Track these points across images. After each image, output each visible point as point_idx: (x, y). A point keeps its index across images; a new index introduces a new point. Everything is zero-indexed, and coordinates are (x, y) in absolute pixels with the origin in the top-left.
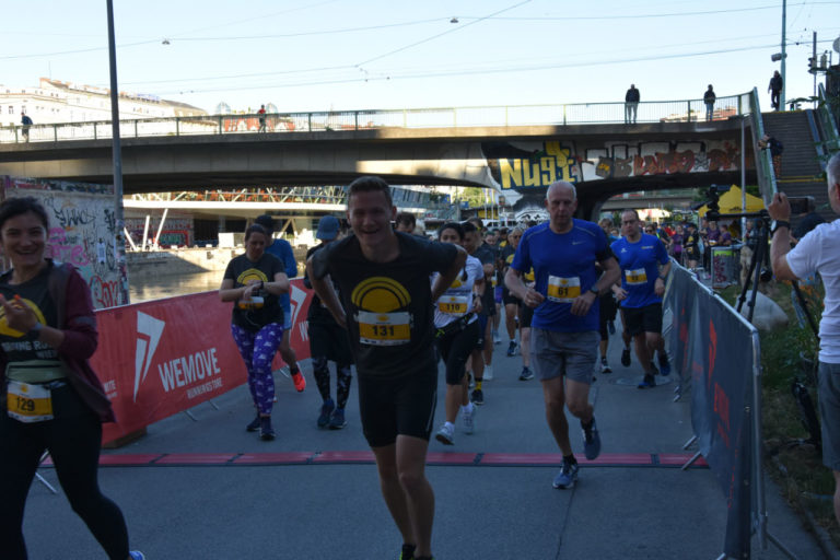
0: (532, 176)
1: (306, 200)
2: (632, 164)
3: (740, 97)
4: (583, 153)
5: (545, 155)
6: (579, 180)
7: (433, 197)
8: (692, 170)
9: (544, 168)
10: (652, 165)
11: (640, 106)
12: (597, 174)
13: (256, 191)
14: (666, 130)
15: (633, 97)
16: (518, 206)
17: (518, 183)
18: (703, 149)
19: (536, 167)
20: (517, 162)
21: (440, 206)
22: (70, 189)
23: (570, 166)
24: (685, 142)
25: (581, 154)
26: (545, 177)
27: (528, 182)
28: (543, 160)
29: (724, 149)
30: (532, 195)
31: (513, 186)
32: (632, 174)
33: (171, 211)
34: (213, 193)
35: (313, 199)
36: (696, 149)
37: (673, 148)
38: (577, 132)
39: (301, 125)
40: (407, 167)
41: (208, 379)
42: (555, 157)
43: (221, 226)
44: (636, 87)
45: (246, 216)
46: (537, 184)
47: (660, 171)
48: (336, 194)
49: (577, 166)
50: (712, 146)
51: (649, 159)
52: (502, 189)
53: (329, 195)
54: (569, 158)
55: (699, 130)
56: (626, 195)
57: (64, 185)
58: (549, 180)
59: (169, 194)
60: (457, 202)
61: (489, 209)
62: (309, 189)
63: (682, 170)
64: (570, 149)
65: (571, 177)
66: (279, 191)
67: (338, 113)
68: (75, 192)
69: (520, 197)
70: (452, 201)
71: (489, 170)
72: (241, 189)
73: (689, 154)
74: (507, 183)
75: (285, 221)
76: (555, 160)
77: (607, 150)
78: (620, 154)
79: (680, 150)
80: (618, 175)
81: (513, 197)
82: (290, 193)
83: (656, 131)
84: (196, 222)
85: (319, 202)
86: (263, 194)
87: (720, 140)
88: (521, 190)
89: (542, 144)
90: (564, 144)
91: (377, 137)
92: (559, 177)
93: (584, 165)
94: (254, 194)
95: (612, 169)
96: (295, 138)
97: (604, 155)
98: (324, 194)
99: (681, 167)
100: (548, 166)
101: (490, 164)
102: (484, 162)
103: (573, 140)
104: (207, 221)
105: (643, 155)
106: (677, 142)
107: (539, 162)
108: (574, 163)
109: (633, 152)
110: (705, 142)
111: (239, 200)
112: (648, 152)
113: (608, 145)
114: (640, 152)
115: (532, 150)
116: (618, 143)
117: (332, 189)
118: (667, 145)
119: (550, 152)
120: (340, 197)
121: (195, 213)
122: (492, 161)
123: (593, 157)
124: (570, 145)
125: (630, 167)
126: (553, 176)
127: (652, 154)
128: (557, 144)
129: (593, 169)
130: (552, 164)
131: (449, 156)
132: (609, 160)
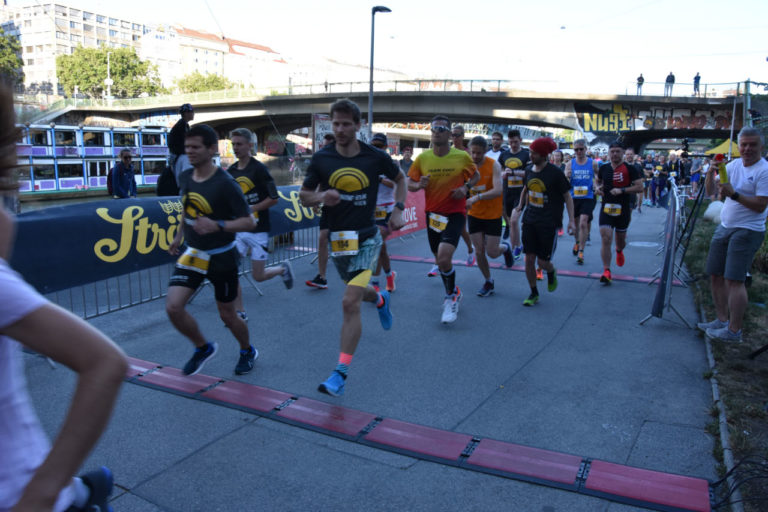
0: (603, 125)
2: (666, 122)
3: (739, 84)
4: (637, 113)
5: (612, 112)
6: (632, 129)
7: (543, 133)
8: (704, 128)
9: (611, 120)
10: (678, 123)
11: (674, 85)
12: (644, 125)
14: (689, 102)
15: (671, 80)
16: (593, 143)
17: (595, 129)
18: (712, 115)
19: (606, 120)
20: (595, 116)
23: (628, 120)
24: (701, 110)
25: (635, 113)
26: (611, 126)
27: (601, 129)
28: (611, 116)
29: (726, 116)
30: (601, 136)
31: (591, 130)
32: (666, 128)
34: (412, 124)
36: (708, 115)
37: (693, 113)
38: (634, 100)
39: (466, 88)
40: (525, 114)
41: (410, 222)
42: (619, 114)
43: (416, 144)
44: (673, 74)
46: (606, 130)
47: (684, 127)
48: (484, 128)
49: (632, 121)
50: (719, 113)
51: (678, 119)
52: (584, 131)
53: (479, 129)
54: (627, 115)
55: (710, 103)
56: (664, 141)
58: (614, 128)
59: (387, 124)
60: (558, 138)
63: (698, 127)
64: (628, 110)
65: (627, 127)
67: (488, 81)
69: (595, 137)
71: (577, 120)
73: (703, 117)
74: (587, 128)
76: (619, 116)
77: (652, 112)
78: (659, 115)
79: (698, 114)
80: (657, 127)
81: (591, 137)
83: (683, 101)
84: (401, 140)
87: (724, 110)
88: (596, 133)
89: (610, 106)
90: (624, 107)
91: (510, 96)
92: (620, 127)
93: (636, 120)
95: (654, 124)
96: (462, 95)
99: (697, 125)
100: (614, 119)
101: (578, 116)
102: (575, 114)
103: (631, 105)
104: (407, 141)
105: (674, 116)
106: (697, 110)
107: (608, 117)
108: (630, 119)
109: (668, 114)
110: (715, 110)
112: (678, 114)
113: (653, 109)
114: (672, 114)
115: (604, 109)
116: (659, 108)
117: (482, 125)
118: (690, 111)
119: (616, 111)
120: (486, 130)
121: (401, 136)
122: (580, 114)
123: (642, 115)
124: (628, 107)
125: (664, 125)
126: (616, 126)
127: (680, 116)
128: (620, 106)
129: (642, 122)
130: (616, 118)
131: (553, 110)
132: (652, 118)
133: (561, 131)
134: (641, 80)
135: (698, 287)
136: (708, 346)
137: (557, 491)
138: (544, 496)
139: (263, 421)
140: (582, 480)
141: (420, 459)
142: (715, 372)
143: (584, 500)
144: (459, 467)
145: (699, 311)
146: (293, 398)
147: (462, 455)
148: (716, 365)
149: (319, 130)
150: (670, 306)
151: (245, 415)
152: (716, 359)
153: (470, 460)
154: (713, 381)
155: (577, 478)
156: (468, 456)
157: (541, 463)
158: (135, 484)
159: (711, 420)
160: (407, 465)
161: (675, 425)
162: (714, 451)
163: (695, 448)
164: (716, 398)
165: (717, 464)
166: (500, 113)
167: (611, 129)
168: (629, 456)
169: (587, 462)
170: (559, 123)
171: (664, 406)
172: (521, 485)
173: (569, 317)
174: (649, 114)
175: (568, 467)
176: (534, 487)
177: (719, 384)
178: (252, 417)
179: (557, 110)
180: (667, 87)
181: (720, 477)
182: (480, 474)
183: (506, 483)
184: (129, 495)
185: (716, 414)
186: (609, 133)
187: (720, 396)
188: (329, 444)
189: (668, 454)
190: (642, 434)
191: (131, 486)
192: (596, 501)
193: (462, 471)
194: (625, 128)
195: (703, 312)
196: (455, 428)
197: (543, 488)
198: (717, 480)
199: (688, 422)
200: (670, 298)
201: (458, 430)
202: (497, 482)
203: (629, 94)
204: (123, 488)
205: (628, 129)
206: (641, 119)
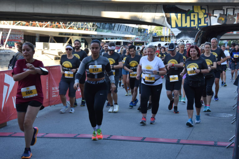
0: (186, 22)
1: (78, 28)
2: (236, 18)
4: (212, 12)
5: (193, 12)
6: (209, 25)
7: (140, 30)
9: (192, 18)
12: (218, 22)
13: (55, 23)
16: (178, 36)
17: (179, 25)
19: (188, 18)
20: (179, 15)
21: (142, 34)
23: (205, 18)
25: (211, 12)
26: (192, 23)
27: (184, 25)
28: (192, 14)
30: (185, 31)
31: (177, 26)
32: (235, 23)
33: (13, 30)
34: (34, 22)
35: (82, 28)
38: (209, 2)
40: (126, 15)
42: (198, 13)
43: (37, 39)
45: (50, 35)
46: (188, 26)
48: (93, 26)
49: (208, 18)
52: (172, 28)
53: (89, 27)
54: (205, 14)
56: (235, 33)
58: (194, 24)
59: (12, 22)
60: (151, 33)
61: (166, 37)
62: (80, 23)
64: (205, 9)
65: (205, 23)
66: (66, 24)
69: (179, 32)
70: (149, 33)
71: (166, 18)
72: (48, 22)
74: (174, 25)
75: (68, 38)
76: (198, 15)
77: (224, 10)
78: (230, 12)
80: (228, 23)
81: (177, 32)
82: (71, 25)
84: (25, 36)
85: (85, 30)
86: (58, 24)
88: (180, 28)
89: (192, 7)
90: (202, 7)
92: (199, 23)
93: (212, 18)
94: (53, 24)
95: (226, 20)
97: (222, 13)
98: (87, 26)
100: (194, 18)
101: (166, 16)
102: (164, 14)
104: (30, 36)
107: (190, 16)
108: (207, 17)
109: (237, 12)
111: (46, 27)
113: (225, 8)
115: (187, 10)
116: (230, 7)
117: (91, 24)
119: (195, 11)
120: (95, 28)
121: (24, 31)
122: (168, 14)
123: (217, 14)
124: (206, 7)
125: (235, 19)
126: (196, 22)
128: (199, 7)
129: (216, 19)
130: (196, 17)
131: (147, 12)
132: (225, 15)
133: (154, 27)
166: (107, 14)
167: (193, 25)
174: (222, 12)
179: (150, 12)
186: (191, 28)
194: (203, 24)
205: (206, 25)
206: (216, 17)
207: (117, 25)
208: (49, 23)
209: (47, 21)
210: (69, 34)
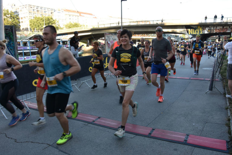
1: (152, 36)
4: (205, 28)
5: (197, 28)
6: (204, 33)
7: (176, 36)
8: (227, 32)
9: (197, 31)
10: (218, 31)
12: (208, 32)
14: (222, 24)
15: (216, 17)
16: (191, 38)
17: (192, 34)
19: (195, 31)
20: (192, 30)
22: (114, 35)
23: (202, 31)
26: (197, 32)
27: (194, 34)
28: (197, 29)
30: (194, 36)
32: (214, 32)
36: (228, 27)
37: (223, 27)
38: (204, 24)
39: (152, 23)
40: (170, 30)
42: (199, 29)
43: (137, 41)
44: (216, 15)
46: (195, 34)
47: (220, 32)
51: (218, 29)
54: (202, 29)
55: (229, 24)
56: (214, 36)
57: (113, 34)
60: (181, 37)
61: (187, 39)
62: (152, 34)
63: (225, 32)
67: (158, 21)
68: (115, 35)
71: (186, 31)
73: (227, 28)
74: (189, 34)
78: (212, 28)
79: (225, 27)
80: (211, 32)
81: (191, 36)
83: (220, 24)
88: (192, 35)
89: (197, 26)
91: (165, 25)
92: (200, 33)
93: (205, 30)
95: (211, 31)
96: (150, 25)
99: (225, 31)
102: (185, 29)
103: (203, 26)
106: (224, 26)
107: (196, 30)
109: (215, 28)
110: (230, 26)
112: (218, 28)
113: (210, 27)
114: (216, 28)
115: (195, 27)
116: (212, 26)
118: (222, 27)
122: (187, 29)
123: (207, 29)
125: (214, 31)
127: (219, 28)
128: (200, 26)
129: (207, 31)
130: (199, 30)
131: (179, 29)
132: (210, 29)
133: (182, 35)
134: (206, 18)
135: (225, 81)
136: (227, 99)
137: (178, 144)
138: (174, 145)
139: (90, 125)
140: (186, 140)
141: (136, 135)
142: (229, 107)
143: (186, 147)
144: (148, 137)
145: (224, 89)
146: (99, 118)
147: (149, 134)
148: (229, 105)
149: (106, 38)
150: (215, 87)
151: (84, 123)
152: (229, 103)
153: (151, 135)
154: (228, 110)
155: (184, 140)
156: (151, 134)
157: (174, 136)
158: (52, 143)
159: (228, 122)
160: (132, 137)
161: (216, 123)
162: (228, 132)
163: (222, 130)
164: (229, 115)
165: (229, 136)
168: (201, 133)
169: (188, 135)
170: (181, 32)
171: (212, 118)
172: (167, 142)
173: (183, 91)
174: (209, 28)
175: (182, 137)
176: (171, 143)
177: (230, 111)
178: (86, 124)
179: (180, 28)
180: (214, 19)
181: (230, 139)
182: (155, 139)
183: (163, 142)
184: (50, 147)
185: (229, 120)
187: (230, 114)
188: (109, 131)
189: (213, 133)
190: (205, 127)
191: (51, 144)
192: (190, 147)
193: (149, 138)
194: (201, 33)
195: (226, 89)
196: (147, 125)
197: (174, 143)
198: (229, 140)
199: (220, 122)
200: (215, 85)
201: (149, 126)
202: (160, 141)
203: (202, 22)
204: (49, 145)
205: (202, 33)
206: (207, 30)
207: (167, 34)
208: (141, 35)
209: (140, 34)
210: (148, 39)
